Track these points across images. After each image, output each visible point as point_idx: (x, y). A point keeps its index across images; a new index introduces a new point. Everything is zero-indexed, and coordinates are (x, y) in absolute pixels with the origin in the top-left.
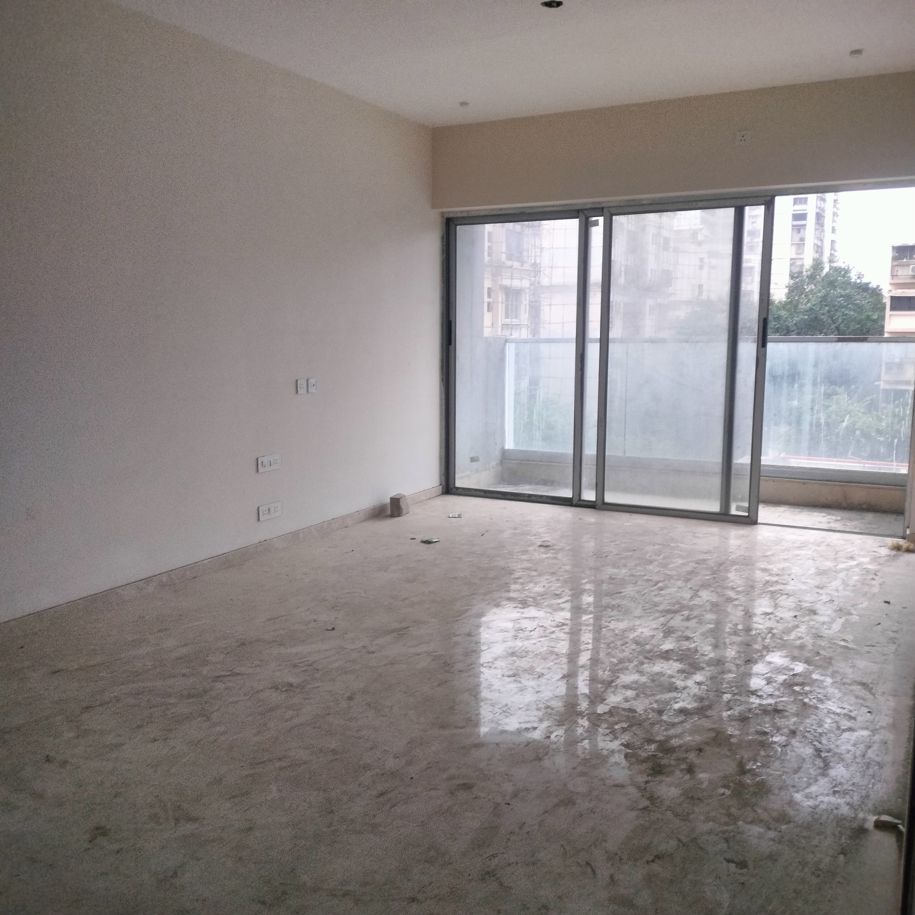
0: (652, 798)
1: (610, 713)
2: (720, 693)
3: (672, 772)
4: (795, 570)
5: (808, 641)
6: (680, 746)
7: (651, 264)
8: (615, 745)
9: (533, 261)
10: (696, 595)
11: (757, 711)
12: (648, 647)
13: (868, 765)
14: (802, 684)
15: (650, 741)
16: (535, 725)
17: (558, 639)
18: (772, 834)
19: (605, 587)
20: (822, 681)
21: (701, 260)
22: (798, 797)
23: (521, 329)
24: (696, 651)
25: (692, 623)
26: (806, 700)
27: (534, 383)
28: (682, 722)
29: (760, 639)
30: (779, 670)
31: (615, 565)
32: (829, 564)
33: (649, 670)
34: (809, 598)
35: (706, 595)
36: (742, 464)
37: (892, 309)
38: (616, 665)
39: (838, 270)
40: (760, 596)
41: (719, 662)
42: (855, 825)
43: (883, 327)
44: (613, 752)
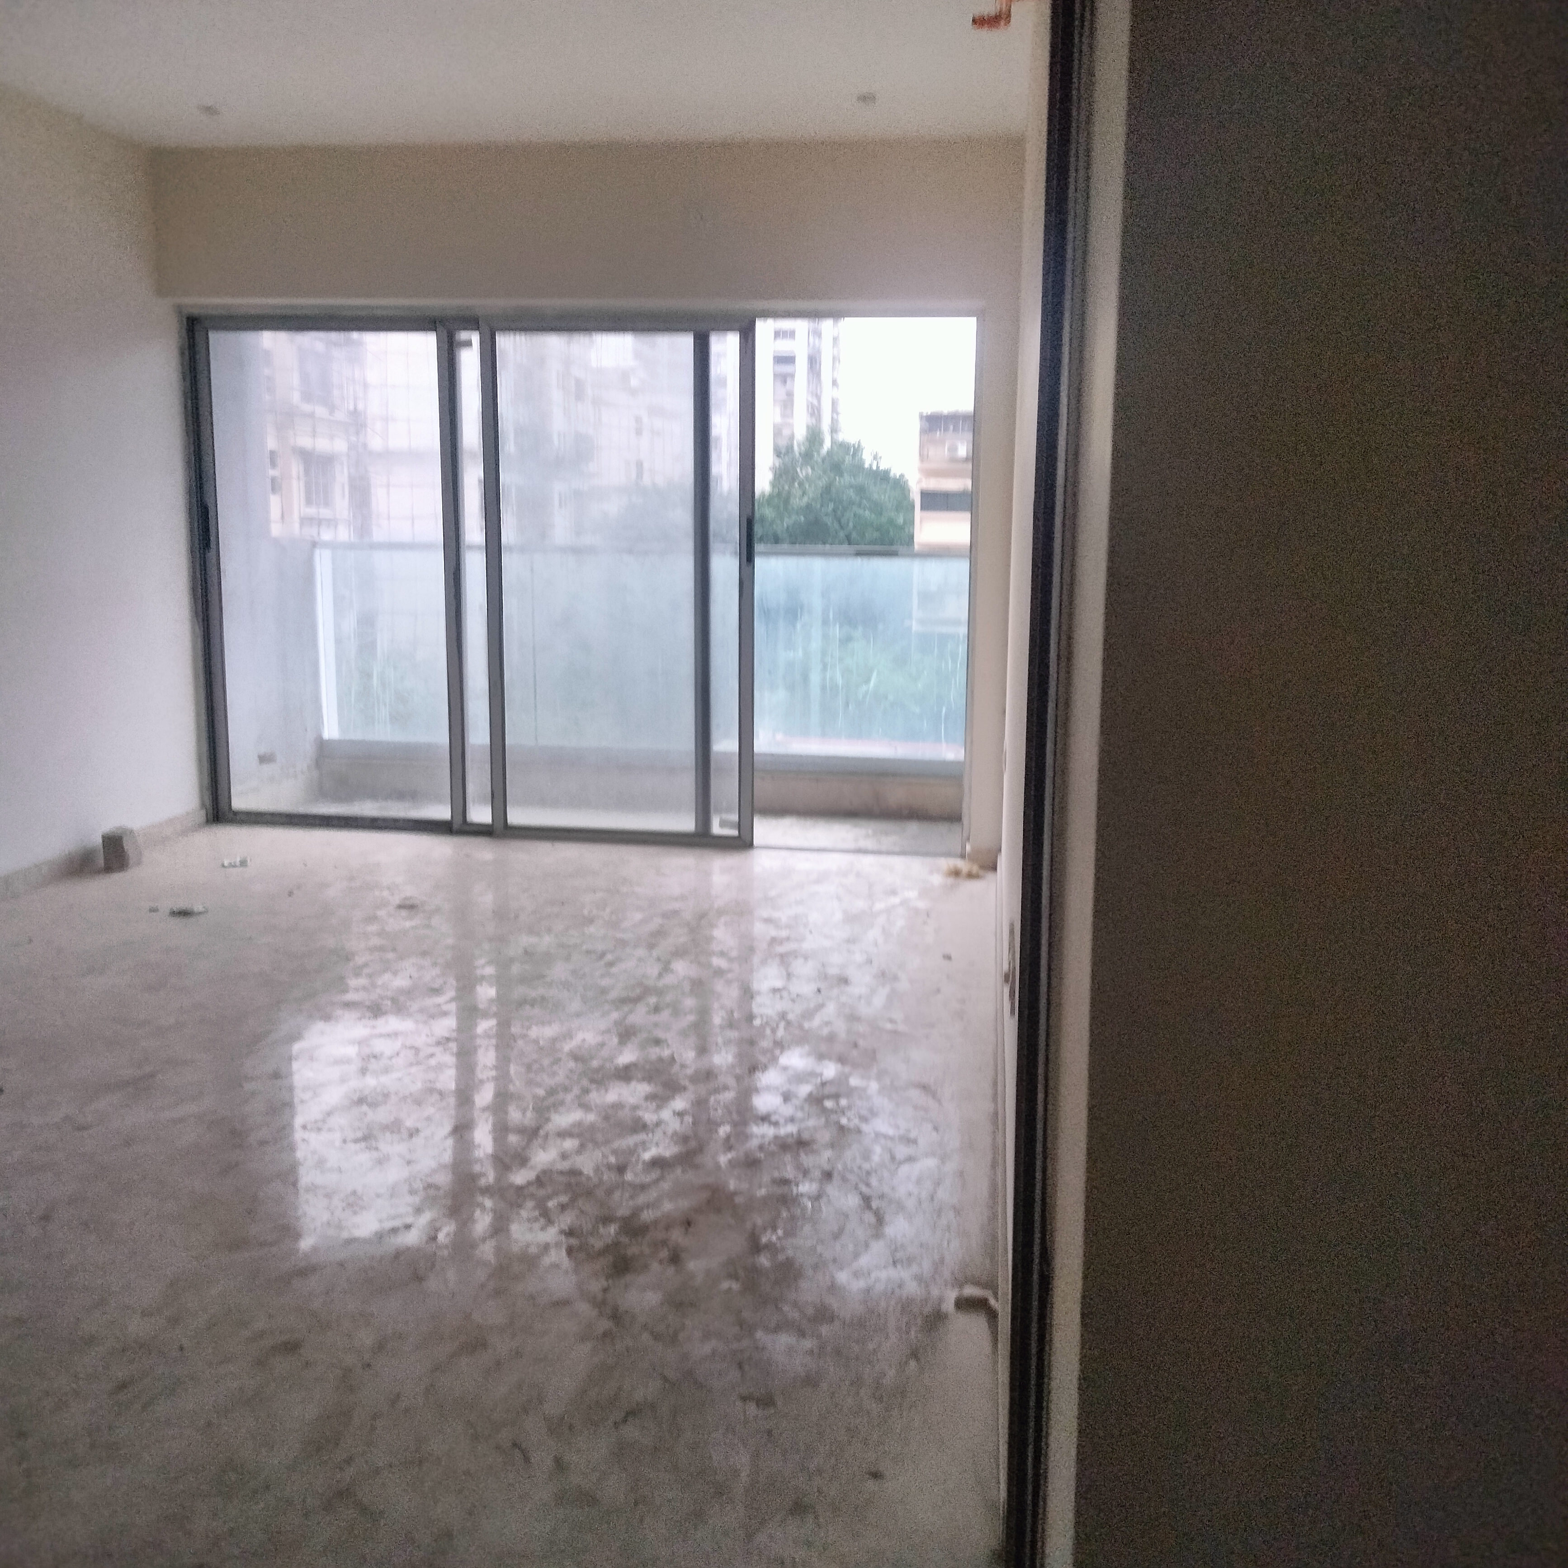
0: (616, 1316)
1: (539, 1181)
2: (713, 1125)
3: (646, 1267)
4: (814, 917)
5: (840, 1027)
6: (656, 1222)
7: (558, 424)
8: (551, 1235)
9: (351, 408)
10: (666, 968)
11: (773, 1147)
12: (595, 1063)
13: (939, 1212)
14: (836, 1097)
15: (607, 1220)
16: (409, 1220)
17: (440, 1068)
18: (808, 1344)
19: (516, 969)
20: (864, 1090)
21: (638, 420)
22: (842, 1277)
23: (336, 527)
24: (672, 1060)
25: (665, 1016)
26: (844, 1121)
27: (367, 621)
28: (657, 1181)
29: (768, 1031)
30: (800, 1078)
31: (531, 931)
32: (860, 904)
33: (598, 1101)
34: (836, 959)
35: (682, 968)
36: (725, 754)
37: (924, 508)
38: (544, 1099)
39: (844, 447)
40: (764, 962)
41: (708, 1075)
42: (927, 1310)
43: (912, 537)
44: (546, 1247)
